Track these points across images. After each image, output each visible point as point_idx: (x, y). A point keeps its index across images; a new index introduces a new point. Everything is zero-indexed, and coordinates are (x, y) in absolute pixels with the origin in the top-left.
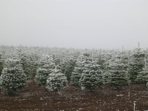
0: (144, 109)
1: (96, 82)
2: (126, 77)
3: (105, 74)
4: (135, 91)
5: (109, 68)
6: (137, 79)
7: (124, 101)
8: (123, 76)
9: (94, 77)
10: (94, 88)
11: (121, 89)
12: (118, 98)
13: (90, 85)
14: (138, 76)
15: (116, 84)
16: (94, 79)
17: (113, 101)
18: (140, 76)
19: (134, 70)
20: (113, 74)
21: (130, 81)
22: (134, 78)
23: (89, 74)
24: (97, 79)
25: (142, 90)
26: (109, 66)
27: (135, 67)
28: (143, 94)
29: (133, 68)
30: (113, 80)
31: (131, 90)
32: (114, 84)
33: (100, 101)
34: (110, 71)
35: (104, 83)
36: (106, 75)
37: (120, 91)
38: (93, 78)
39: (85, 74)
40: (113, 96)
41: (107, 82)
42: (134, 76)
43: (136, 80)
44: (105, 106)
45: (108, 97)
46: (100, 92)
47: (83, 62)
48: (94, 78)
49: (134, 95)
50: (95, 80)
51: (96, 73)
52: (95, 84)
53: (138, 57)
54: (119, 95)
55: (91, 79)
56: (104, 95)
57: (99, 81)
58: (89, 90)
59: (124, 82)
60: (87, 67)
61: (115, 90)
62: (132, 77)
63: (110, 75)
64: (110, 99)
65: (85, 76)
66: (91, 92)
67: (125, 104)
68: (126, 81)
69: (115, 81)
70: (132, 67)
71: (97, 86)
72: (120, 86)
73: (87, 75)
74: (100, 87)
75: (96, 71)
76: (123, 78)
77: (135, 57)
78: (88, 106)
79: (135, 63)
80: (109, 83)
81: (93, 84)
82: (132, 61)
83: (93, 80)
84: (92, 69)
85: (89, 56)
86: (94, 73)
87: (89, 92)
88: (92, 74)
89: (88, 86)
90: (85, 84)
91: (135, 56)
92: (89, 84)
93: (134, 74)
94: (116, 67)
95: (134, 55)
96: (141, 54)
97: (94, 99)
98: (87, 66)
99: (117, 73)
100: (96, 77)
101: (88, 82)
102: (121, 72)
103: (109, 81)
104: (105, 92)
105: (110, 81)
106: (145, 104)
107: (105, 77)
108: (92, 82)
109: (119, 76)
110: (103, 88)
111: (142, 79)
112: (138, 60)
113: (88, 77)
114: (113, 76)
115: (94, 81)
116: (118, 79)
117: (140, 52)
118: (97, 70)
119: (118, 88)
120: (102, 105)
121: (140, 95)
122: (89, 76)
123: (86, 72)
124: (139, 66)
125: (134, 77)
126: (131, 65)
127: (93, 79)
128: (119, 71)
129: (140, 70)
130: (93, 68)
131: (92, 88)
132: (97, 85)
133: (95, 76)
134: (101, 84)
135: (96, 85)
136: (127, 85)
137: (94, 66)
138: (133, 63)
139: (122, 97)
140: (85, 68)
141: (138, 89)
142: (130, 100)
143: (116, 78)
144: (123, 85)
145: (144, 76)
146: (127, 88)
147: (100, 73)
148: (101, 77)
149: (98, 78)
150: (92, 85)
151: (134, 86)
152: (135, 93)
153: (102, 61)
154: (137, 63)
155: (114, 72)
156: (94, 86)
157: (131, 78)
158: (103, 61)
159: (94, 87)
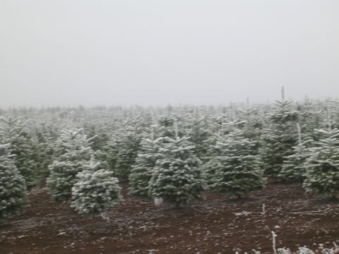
0: (297, 243)
1: (187, 185)
2: (257, 171)
3: (208, 164)
4: (279, 202)
5: (217, 150)
6: (284, 173)
7: (251, 227)
8: (249, 169)
9: (182, 175)
10: (185, 200)
11: (247, 199)
12: (237, 220)
13: (174, 194)
14: (285, 166)
15: (234, 187)
16: (183, 180)
17: (226, 228)
18: (288, 166)
19: (276, 152)
20: (226, 165)
21: (265, 179)
22: (276, 170)
23: (171, 169)
24: (189, 178)
25: (294, 199)
26: (216, 147)
27: (276, 146)
28: (297, 207)
29: (273, 148)
30: (227, 178)
31: (269, 198)
32: (230, 188)
33: (198, 231)
34: (219, 157)
35: (206, 187)
36: (210, 168)
37: (243, 203)
38: (179, 177)
39: (161, 170)
40: (228, 215)
41: (213, 183)
42: (275, 165)
43: (279, 175)
44: (209, 240)
45: (216, 219)
46: (197, 207)
47: (157, 141)
48: (183, 178)
49: (275, 211)
50: (185, 181)
51: (186, 166)
52: (184, 190)
53: (283, 122)
54: (240, 214)
55: (174, 179)
56: (207, 214)
57: (193, 182)
58: (173, 206)
59: (252, 182)
60: (165, 153)
61: (233, 201)
62: (270, 169)
63: (218, 168)
64: (221, 223)
65: (160, 172)
66: (178, 208)
67: (256, 234)
68: (256, 178)
69: (231, 180)
70: (269, 144)
71: (191, 195)
72: (243, 191)
73: (166, 170)
74: (197, 197)
75: (186, 162)
76: (249, 172)
77: (276, 122)
78: (169, 243)
79: (277, 137)
80: (217, 186)
81: (180, 190)
82: (269, 132)
83: (180, 182)
84: (176, 157)
85: (172, 124)
86: (181, 166)
87: (173, 209)
88: (176, 167)
89: (168, 196)
90: (162, 193)
91: (276, 119)
92: (171, 190)
93: (275, 161)
94: (231, 149)
95: (273, 117)
96: (289, 116)
97: (184, 225)
98: (165, 150)
99: (235, 162)
100: (187, 175)
101: (168, 186)
102: (244, 160)
103: (217, 182)
104: (208, 208)
105: (220, 182)
106: (301, 232)
107: (209, 172)
108: (177, 186)
109: (240, 169)
110: (205, 198)
111: (293, 172)
112: (283, 129)
113: (168, 176)
114: (226, 170)
115: (183, 184)
116: (239, 176)
117: (286, 111)
118: (187, 157)
119: (239, 195)
120: (202, 240)
121: (289, 210)
122: (171, 173)
123: (163, 163)
124: (285, 142)
125: (276, 168)
126: (268, 141)
127: (180, 179)
128: (240, 158)
129: (289, 151)
130: (179, 155)
131: (178, 200)
132: (189, 192)
133: (183, 172)
134: (198, 189)
135: (187, 194)
136: (260, 188)
137: (180, 148)
138: (272, 137)
139: (249, 216)
140: (161, 155)
141: (285, 197)
142: (266, 223)
143: (233, 174)
144: (250, 190)
145: (297, 164)
146: (260, 196)
147: (196, 164)
148: (199, 172)
149: (192, 176)
150: (179, 193)
151: (277, 190)
152: (278, 205)
153: (202, 135)
154: (282, 136)
155: (227, 161)
156: (181, 195)
157: (269, 172)
158: (205, 134)
159: (182, 198)
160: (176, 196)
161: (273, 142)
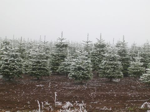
0: (64, 101)
1: (15, 70)
2: (48, 67)
3: (25, 63)
4: (56, 82)
5: (30, 57)
6: (59, 70)
7: (44, 92)
9: (13, 65)
10: (13, 78)
11: (42, 80)
12: (37, 88)
13: (9, 74)
14: (60, 67)
15: (36, 73)
16: (13, 68)
17: (32, 91)
18: (61, 67)
19: (56, 61)
20: (34, 63)
21: (51, 71)
22: (55, 69)
23: (8, 62)
24: (17, 67)
25: (63, 82)
26: (30, 55)
27: (57, 58)
28: (64, 85)
29: (55, 59)
30: (34, 69)
31: (52, 81)
32: (35, 74)
33: (19, 91)
34: (31, 60)
35: (24, 72)
36: (26, 64)
37: (40, 81)
38: (12, 66)
39: (3, 62)
40: (33, 86)
41: (27, 71)
42: (55, 67)
43: (57, 71)
44: (24, 96)
45: (27, 87)
46: (18, 81)
47: (2, 49)
48: (14, 67)
49: (55, 86)
50: (14, 69)
51: (16, 62)
52: (14, 73)
53: (61, 48)
54: (39, 86)
55: (9, 67)
56: (23, 85)
57: (18, 69)
58: (7, 79)
59: (45, 72)
60: (6, 55)
61: (35, 80)
62: (53, 68)
63: (30, 64)
64: (30, 89)
65: (3, 63)
66: (9, 81)
67: (45, 95)
68: (47, 71)
69: (36, 70)
70: (53, 57)
71: (16, 75)
72: (41, 76)
73: (6, 63)
74: (19, 76)
75: (16, 59)
76: (44, 67)
77: (58, 47)
78: (5, 95)
79: (57, 54)
80: (29, 72)
81: (11, 72)
82: (53, 52)
83: (12, 69)
84: (11, 57)
86: (13, 61)
87: (7, 81)
88: (11, 62)
89: (5, 75)
90: (3, 73)
92: (8, 72)
93: (55, 64)
94: (37, 56)
95: (57, 45)
96: (64, 45)
97: (12, 88)
98: (6, 53)
99: (38, 62)
100: (16, 66)
101: (6, 70)
102: (42, 62)
103: (29, 70)
104: (24, 82)
105: (30, 71)
106: (66, 96)
107: (25, 67)
108: (10, 71)
109: (40, 66)
110: (23, 77)
111: (63, 70)
112: (61, 51)
113: (7, 65)
114: (33, 66)
115: (13, 70)
116: (39, 69)
117: (63, 43)
118: (16, 58)
119: (38, 78)
120: (20, 95)
121: (61, 86)
122: (8, 64)
123: (5, 59)
125: (55, 68)
126: (53, 55)
127: (12, 67)
128: (40, 61)
129: (62, 61)
130: (13, 56)
131: (10, 77)
132: (16, 74)
133: (14, 64)
134: (20, 73)
135: (15, 74)
136: (48, 75)
137: (14, 53)
138: (55, 54)
139: (43, 87)
140: (4, 56)
141: (59, 80)
142: (50, 91)
143: (37, 68)
144: (44, 76)
145: (66, 67)
146: (48, 79)
147: (20, 61)
148: (21, 65)
149: (18, 66)
150: (11, 74)
151: (55, 77)
152: (56, 84)
154: (60, 54)
155: (35, 62)
156: (12, 75)
158: (24, 50)
159: (12, 76)
160: (10, 75)
161: (55, 56)
